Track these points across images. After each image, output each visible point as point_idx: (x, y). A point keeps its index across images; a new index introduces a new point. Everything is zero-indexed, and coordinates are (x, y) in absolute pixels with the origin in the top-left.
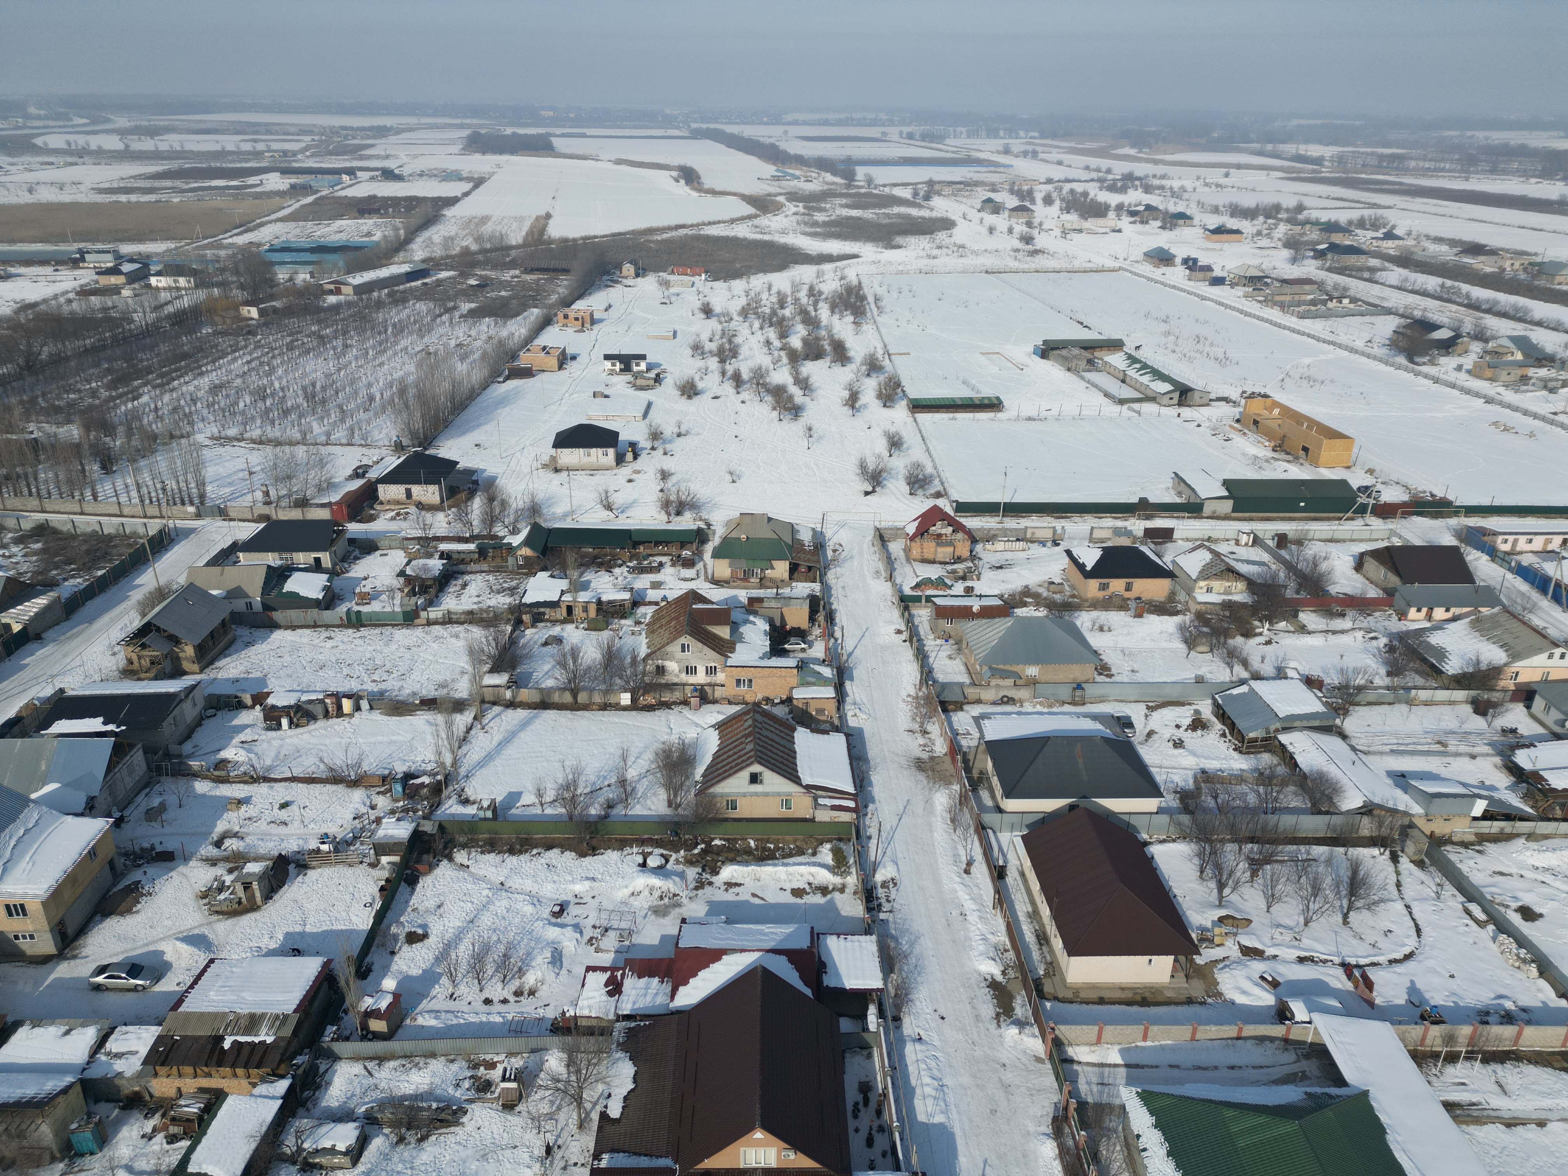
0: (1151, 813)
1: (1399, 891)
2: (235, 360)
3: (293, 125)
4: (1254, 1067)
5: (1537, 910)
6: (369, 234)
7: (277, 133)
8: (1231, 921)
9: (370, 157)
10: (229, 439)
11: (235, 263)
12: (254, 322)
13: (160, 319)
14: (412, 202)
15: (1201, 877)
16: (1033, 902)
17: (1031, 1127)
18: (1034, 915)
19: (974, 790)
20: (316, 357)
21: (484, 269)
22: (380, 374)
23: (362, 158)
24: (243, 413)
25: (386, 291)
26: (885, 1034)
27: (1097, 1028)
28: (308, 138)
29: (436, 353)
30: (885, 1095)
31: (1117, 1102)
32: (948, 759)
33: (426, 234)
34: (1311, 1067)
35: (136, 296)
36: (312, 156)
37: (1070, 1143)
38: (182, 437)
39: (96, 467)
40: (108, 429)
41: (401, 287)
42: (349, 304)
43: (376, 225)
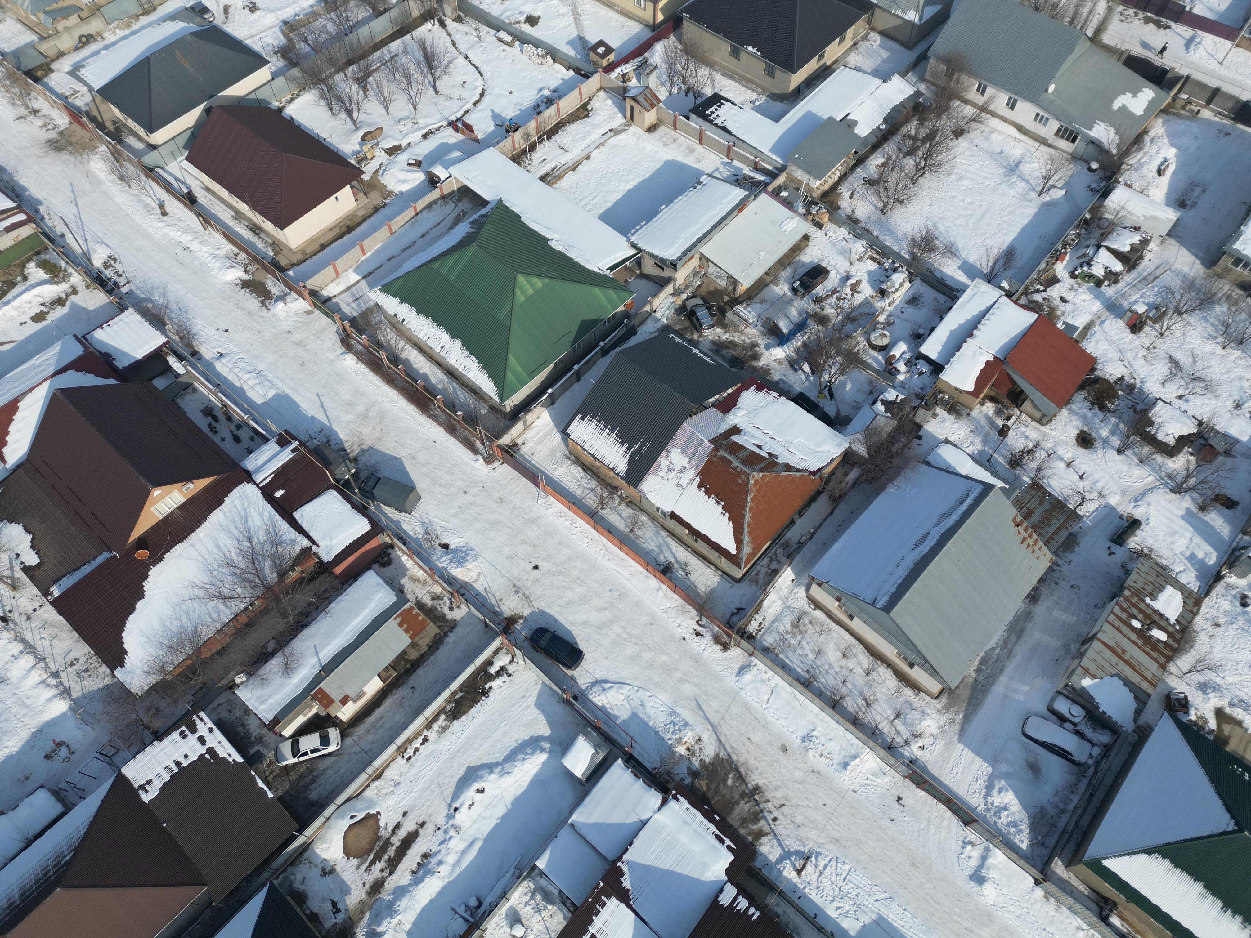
0: (269, 82)
1: (456, 48)
4: (435, 227)
5: (536, 14)
8: (369, 136)
15: (333, 114)
16: (230, 207)
17: (332, 356)
18: (238, 215)
19: (120, 141)
26: (194, 369)
27: (331, 267)
30: (225, 406)
31: (372, 304)
32: (76, 126)
34: (465, 205)
37: (360, 348)
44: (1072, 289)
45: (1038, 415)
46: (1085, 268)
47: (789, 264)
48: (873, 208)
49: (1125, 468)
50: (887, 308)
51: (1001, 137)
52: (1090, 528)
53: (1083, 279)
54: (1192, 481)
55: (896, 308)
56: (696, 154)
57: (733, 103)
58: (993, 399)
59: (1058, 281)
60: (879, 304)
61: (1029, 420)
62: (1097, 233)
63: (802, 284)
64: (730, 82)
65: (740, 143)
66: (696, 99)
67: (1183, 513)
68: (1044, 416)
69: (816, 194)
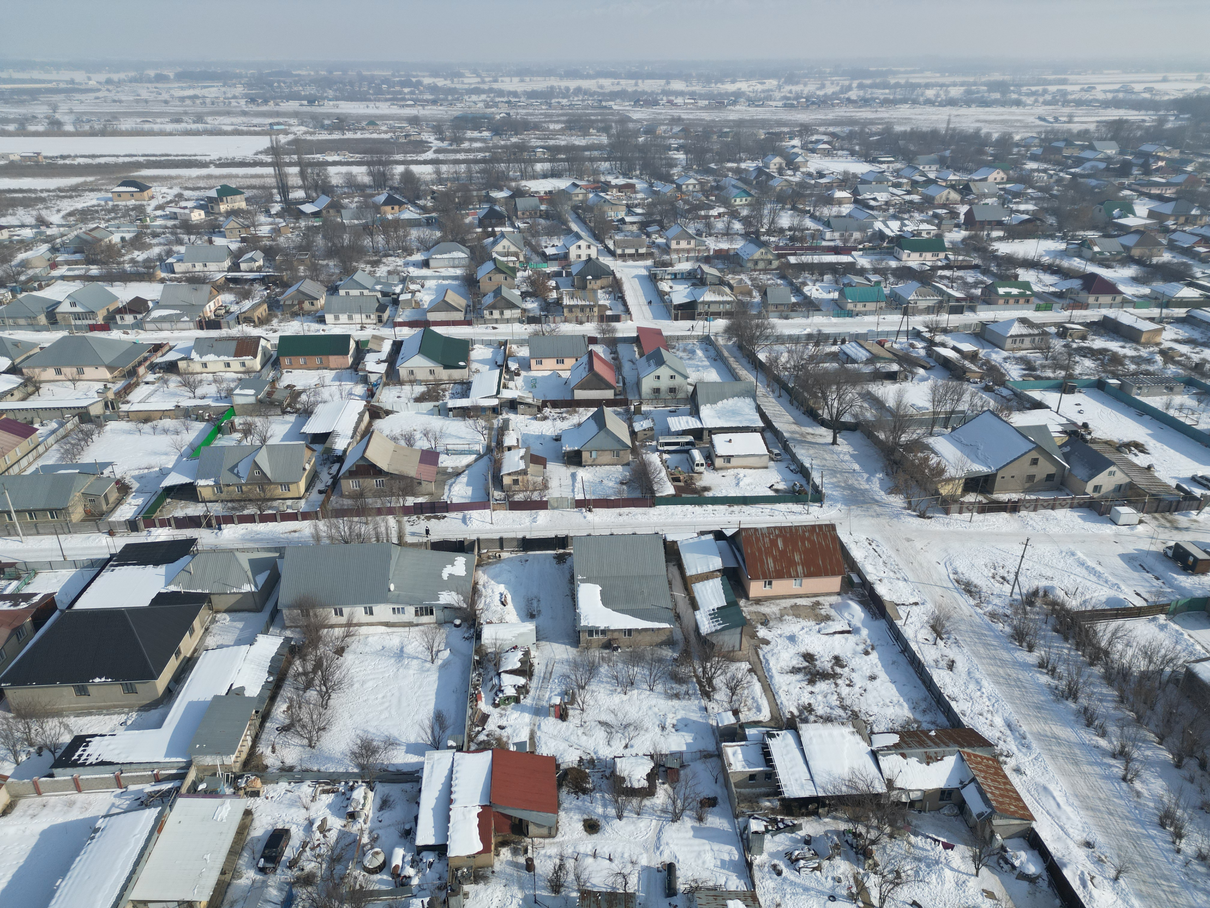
44: (501, 716)
45: (545, 831)
46: (501, 695)
47: (243, 849)
48: (301, 748)
49: (631, 827)
50: (365, 827)
51: (376, 638)
52: (646, 899)
53: (504, 704)
54: (679, 803)
55: (372, 821)
56: (78, 805)
57: (101, 735)
58: (504, 844)
59: (488, 716)
60: (355, 828)
61: (541, 840)
62: (491, 666)
63: (268, 859)
64: (89, 718)
65: (128, 766)
66: (53, 753)
67: (692, 833)
68: (550, 828)
69: (237, 768)
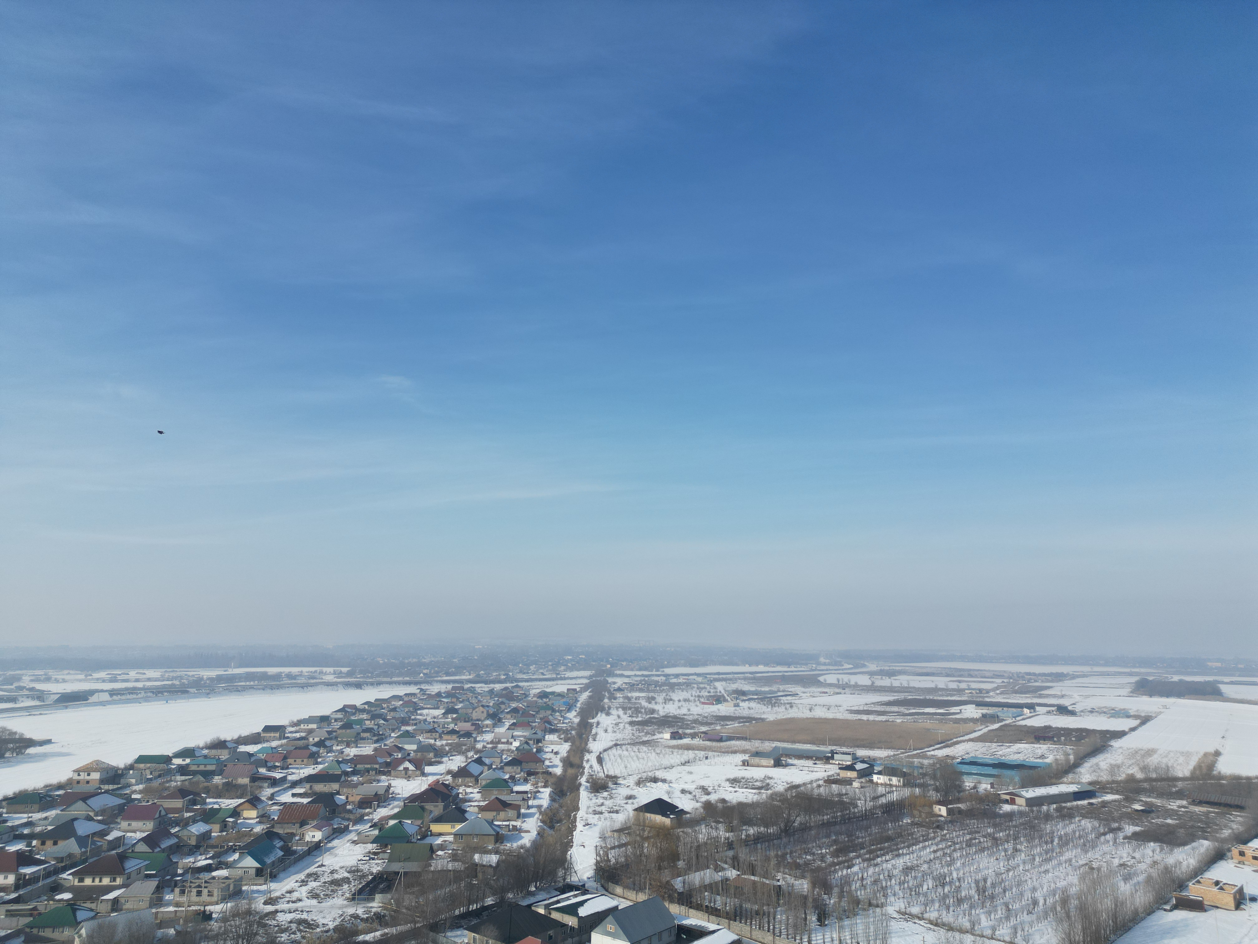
2: (924, 848)
3: (989, 671)
6: (1042, 757)
7: (976, 676)
9: (1048, 696)
10: (912, 916)
11: (934, 770)
12: (942, 819)
13: (875, 807)
14: (1082, 734)
20: (990, 856)
21: (1149, 796)
22: (1045, 881)
23: (1041, 696)
24: (925, 895)
25: (1055, 806)
28: (999, 681)
29: (1099, 869)
33: (1093, 761)
35: (862, 787)
36: (1001, 693)
38: (877, 906)
39: (814, 918)
40: (827, 887)
41: (1069, 804)
42: (1021, 814)
43: (1049, 750)
